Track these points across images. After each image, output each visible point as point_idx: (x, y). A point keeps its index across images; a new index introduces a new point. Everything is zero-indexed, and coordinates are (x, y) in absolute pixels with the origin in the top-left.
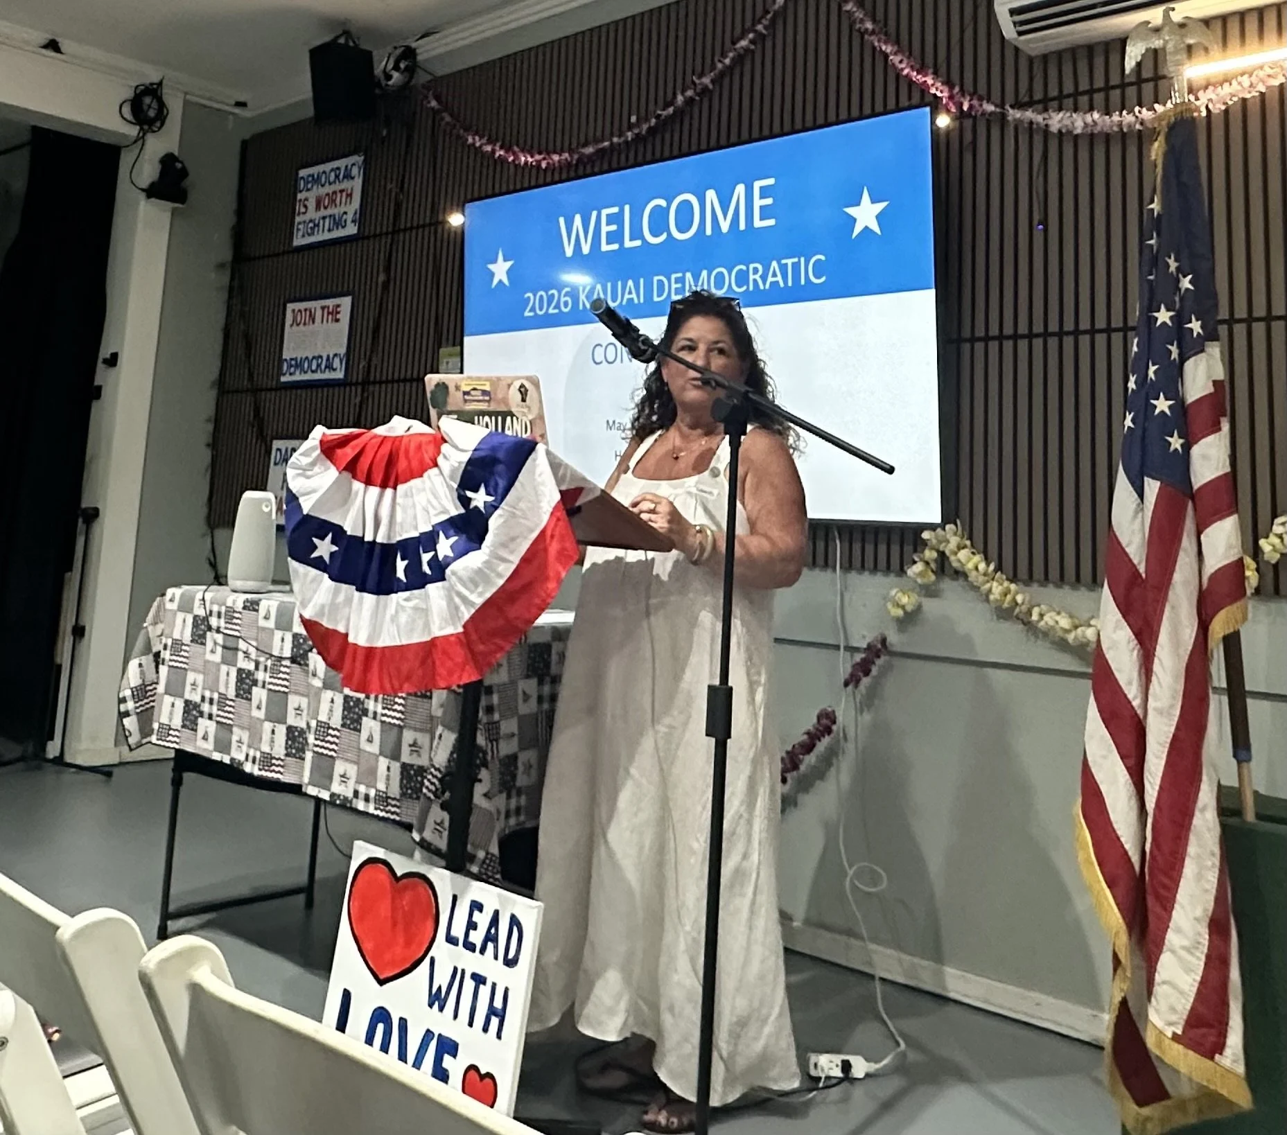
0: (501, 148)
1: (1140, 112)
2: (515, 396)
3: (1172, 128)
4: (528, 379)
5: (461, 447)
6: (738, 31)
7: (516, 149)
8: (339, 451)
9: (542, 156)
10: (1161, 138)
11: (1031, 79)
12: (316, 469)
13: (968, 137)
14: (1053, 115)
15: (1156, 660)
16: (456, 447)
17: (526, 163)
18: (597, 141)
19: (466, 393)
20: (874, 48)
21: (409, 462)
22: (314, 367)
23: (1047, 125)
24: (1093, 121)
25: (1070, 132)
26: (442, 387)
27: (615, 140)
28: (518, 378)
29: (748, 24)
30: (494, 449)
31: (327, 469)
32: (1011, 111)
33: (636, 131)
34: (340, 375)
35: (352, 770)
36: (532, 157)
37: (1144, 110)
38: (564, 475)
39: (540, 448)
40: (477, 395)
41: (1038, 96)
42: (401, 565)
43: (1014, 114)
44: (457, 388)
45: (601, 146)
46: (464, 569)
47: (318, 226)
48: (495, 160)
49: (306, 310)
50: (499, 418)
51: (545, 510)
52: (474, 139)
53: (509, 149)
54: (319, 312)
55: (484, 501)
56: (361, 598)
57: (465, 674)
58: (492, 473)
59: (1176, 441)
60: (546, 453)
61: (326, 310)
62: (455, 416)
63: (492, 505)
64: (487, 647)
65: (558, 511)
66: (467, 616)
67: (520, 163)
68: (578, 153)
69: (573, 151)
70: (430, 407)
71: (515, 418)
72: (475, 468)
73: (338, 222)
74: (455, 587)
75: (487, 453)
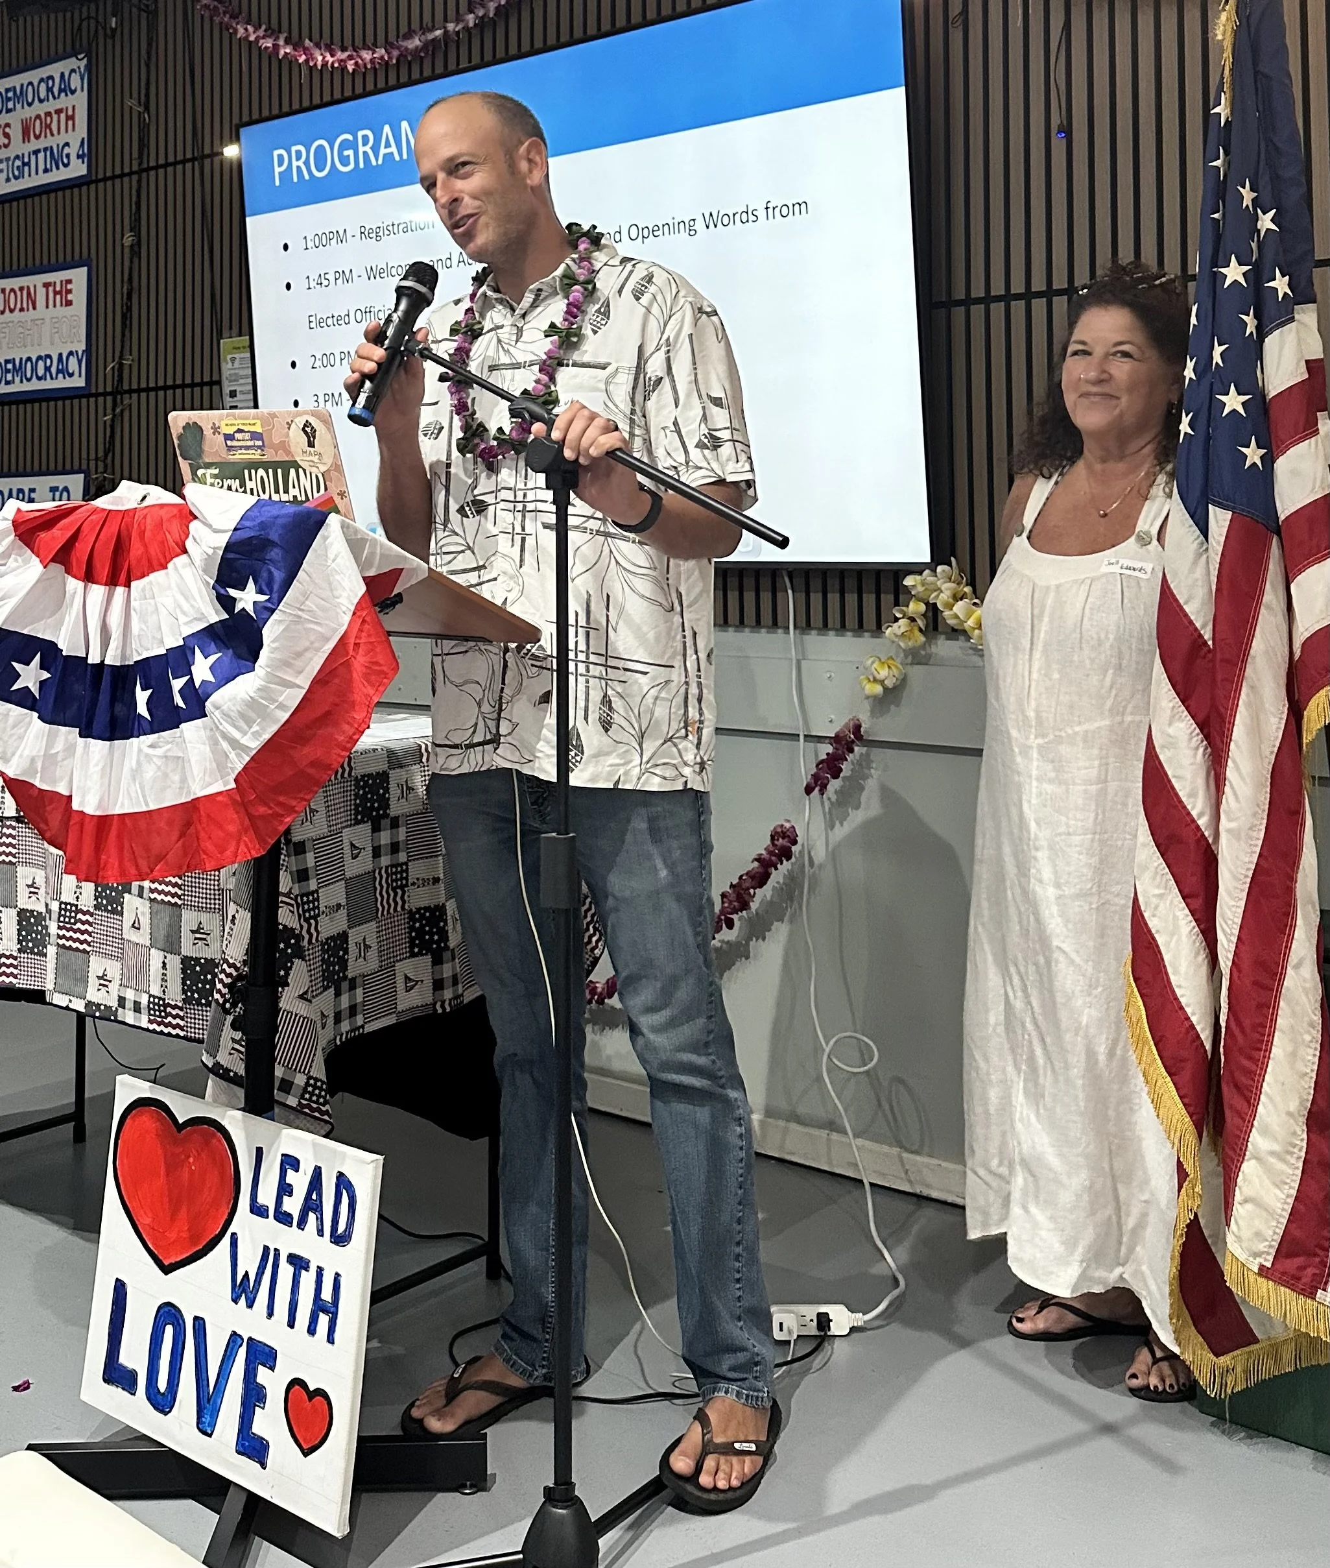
0: (287, 41)
2: (298, 439)
4: (315, 412)
5: (215, 526)
7: (307, 43)
8: (43, 535)
9: (347, 54)
12: (11, 563)
13: (956, 6)
15: (1230, 763)
16: (210, 526)
17: (325, 64)
18: (425, 30)
19: (228, 437)
21: (146, 546)
22: (41, 372)
26: (194, 429)
27: (451, 26)
28: (299, 414)
30: (263, 526)
31: (26, 562)
33: (481, 13)
34: (79, 382)
35: (113, 970)
36: (332, 56)
38: (372, 554)
39: (333, 520)
42: (142, 697)
44: (216, 430)
45: (430, 36)
46: (230, 700)
47: (28, 164)
48: (280, 61)
49: (21, 289)
50: (279, 471)
51: (344, 609)
52: (246, 29)
53: (297, 45)
54: (41, 292)
55: (255, 603)
56: (86, 746)
57: (242, 848)
58: (263, 561)
59: (1254, 453)
60: (342, 527)
61: (51, 289)
62: (216, 471)
63: (266, 608)
64: (270, 808)
65: (363, 609)
66: (239, 767)
67: (315, 65)
68: (398, 48)
69: (392, 45)
70: (180, 458)
71: (301, 470)
72: (237, 556)
73: (57, 159)
74: (221, 728)
75: (253, 533)
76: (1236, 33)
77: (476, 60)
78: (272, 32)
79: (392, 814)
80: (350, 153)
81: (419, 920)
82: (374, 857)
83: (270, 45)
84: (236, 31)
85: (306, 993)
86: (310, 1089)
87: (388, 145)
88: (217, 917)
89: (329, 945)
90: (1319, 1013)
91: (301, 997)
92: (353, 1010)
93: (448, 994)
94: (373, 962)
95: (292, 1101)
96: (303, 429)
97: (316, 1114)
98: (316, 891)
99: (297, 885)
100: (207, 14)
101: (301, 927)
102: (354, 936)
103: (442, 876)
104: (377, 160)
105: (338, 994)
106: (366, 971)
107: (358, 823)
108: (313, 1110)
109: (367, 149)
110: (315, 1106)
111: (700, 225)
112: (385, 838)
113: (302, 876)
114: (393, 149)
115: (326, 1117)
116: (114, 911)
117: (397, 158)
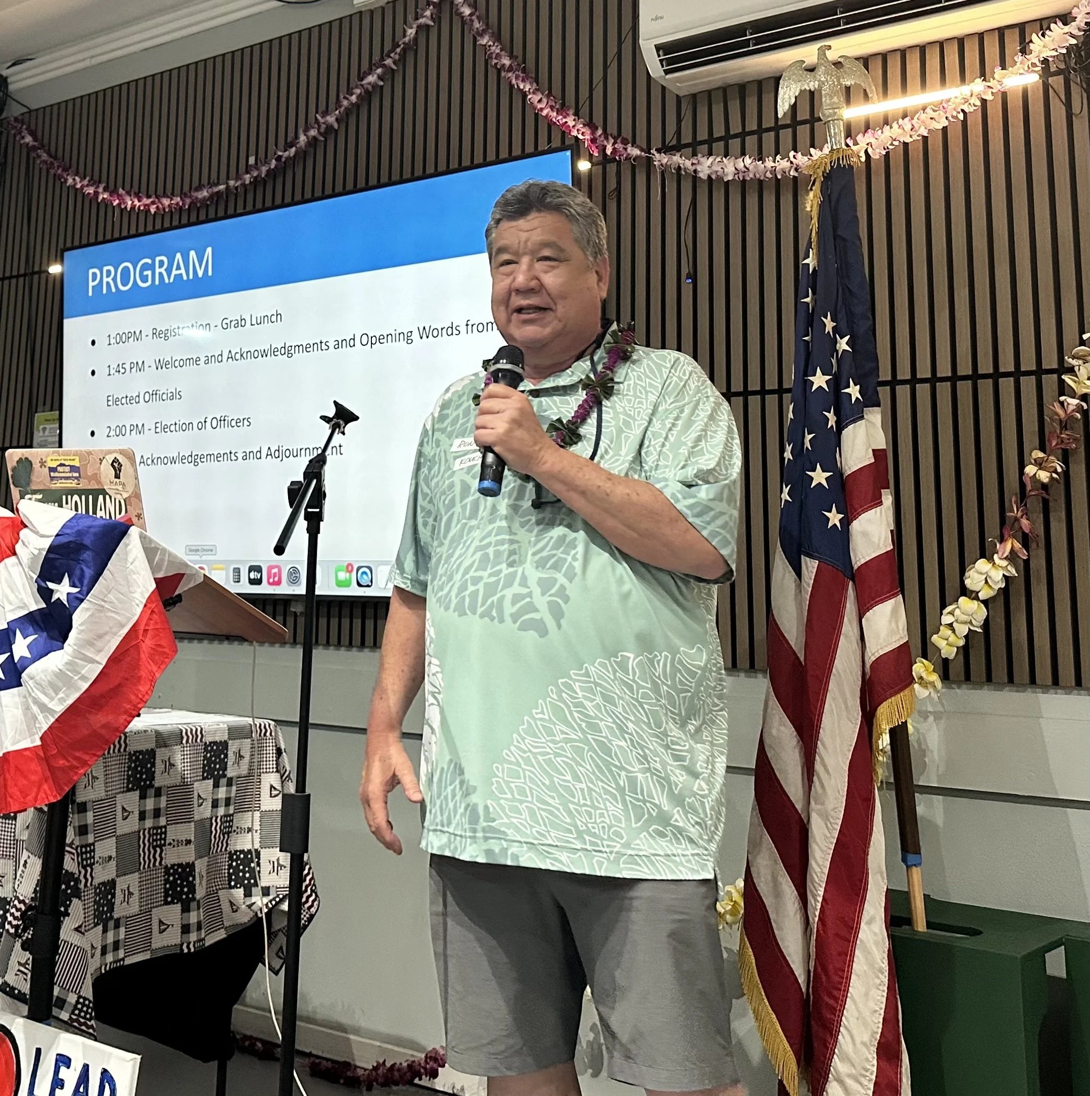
0: (105, 189)
1: (794, 157)
2: (107, 471)
3: (827, 177)
4: (122, 452)
5: (41, 532)
6: (365, 66)
7: (121, 191)
9: (151, 200)
10: (818, 185)
11: (679, 121)
13: (612, 184)
14: (703, 160)
15: (817, 757)
16: (36, 533)
17: (133, 207)
18: (211, 185)
19: (52, 470)
20: (512, 86)
23: (695, 171)
24: (745, 166)
25: (720, 179)
26: (26, 464)
27: (232, 183)
28: (110, 452)
29: (376, 57)
30: (79, 533)
32: (657, 155)
33: (255, 174)
36: (139, 201)
37: (799, 155)
38: (162, 560)
39: (134, 531)
40: (64, 472)
41: (687, 138)
43: (661, 159)
44: (43, 463)
45: (216, 189)
46: (42, 672)
48: (98, 204)
50: (91, 497)
51: (137, 602)
52: (74, 180)
53: (113, 192)
55: (68, 594)
57: (42, 795)
58: (78, 561)
59: (835, 516)
60: (140, 537)
62: (40, 497)
63: (77, 598)
64: (68, 761)
65: (153, 602)
66: (45, 727)
67: (126, 207)
68: (190, 197)
69: (186, 195)
70: (12, 486)
71: (107, 497)
72: (57, 556)
74: (33, 694)
75: (71, 539)
76: (821, 206)
77: (249, 207)
78: (94, 182)
79: (157, 785)
80: (149, 273)
81: (173, 875)
82: (140, 820)
83: (91, 191)
84: (66, 180)
85: (80, 926)
86: (79, 1006)
87: (178, 268)
88: (11, 863)
89: (100, 890)
90: (886, 962)
91: (77, 929)
92: (116, 946)
93: (193, 937)
94: (134, 907)
95: (64, 1016)
96: (112, 465)
97: (83, 1028)
98: (93, 844)
99: (78, 838)
100: (44, 167)
101: (80, 872)
102: (121, 884)
103: (193, 839)
104: (169, 278)
105: (105, 931)
106: (128, 913)
107: (129, 790)
108: (81, 1024)
109: (163, 270)
110: (82, 1020)
111: (415, 336)
112: (150, 804)
113: (83, 830)
114: (183, 271)
115: (91, 1031)
117: (185, 278)
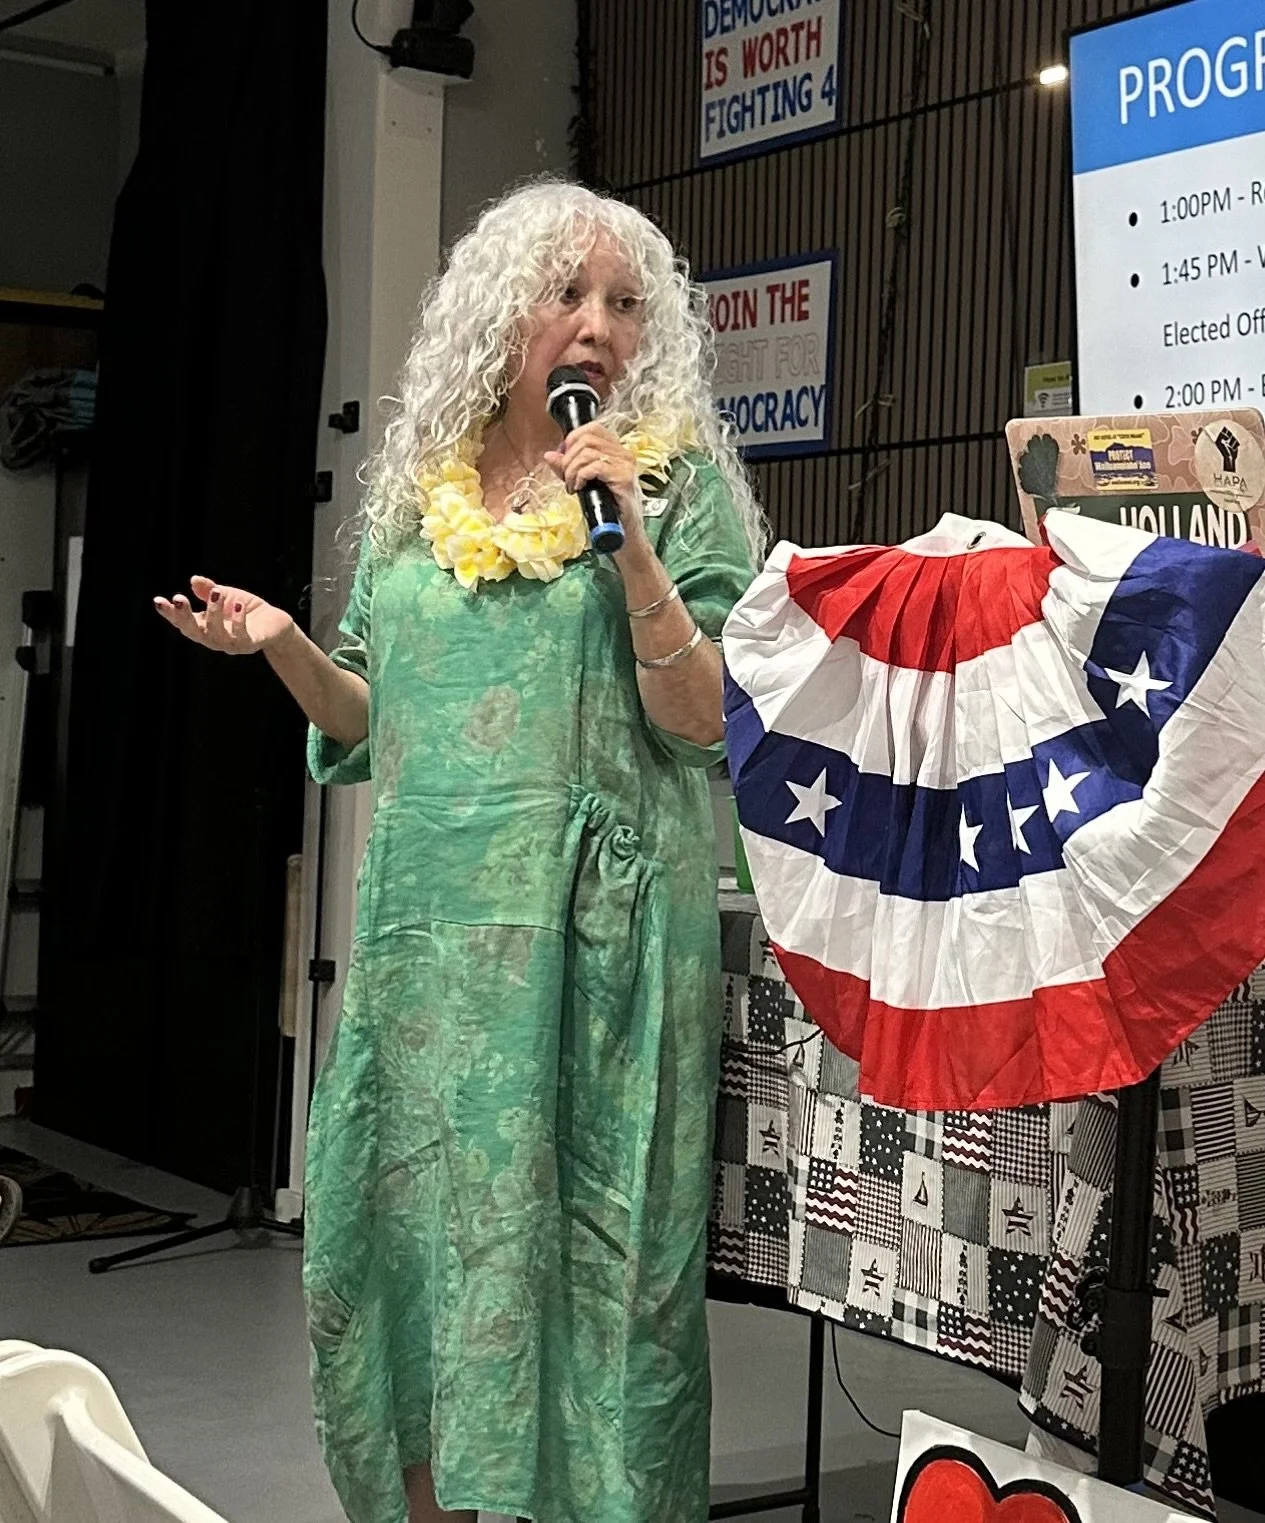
2: (1206, 456)
4: (1237, 418)
5: (1094, 572)
8: (829, 594)
12: (784, 636)
16: (1084, 574)
19: (1097, 457)
21: (981, 611)
22: (760, 418)
26: (1045, 445)
28: (1215, 418)
30: (1167, 574)
31: (809, 634)
34: (814, 433)
35: (887, 1262)
40: (1123, 461)
42: (968, 835)
44: (1079, 445)
46: (1104, 840)
47: (751, 109)
49: (736, 295)
50: (1176, 509)
54: (764, 299)
55: (1149, 692)
56: (890, 907)
57: (1108, 1068)
58: (1166, 628)
61: (778, 295)
62: (1082, 509)
63: (1166, 700)
64: (1157, 1009)
66: (1112, 944)
70: (1020, 491)
71: (1210, 508)
72: (1127, 620)
73: (793, 99)
74: (1086, 882)
75: (1151, 585)
80: (1242, 66)
85: (1178, 1316)
86: (1182, 1461)
88: (1044, 1193)
89: (1212, 1251)
91: (1175, 1322)
92: (1245, 1355)
95: (1156, 1476)
96: (1218, 443)
98: (1195, 1167)
101: (1172, 1217)
102: (1249, 1243)
105: (1223, 1327)
107: (1257, 1071)
108: (1186, 1494)
110: (1189, 1487)
116: (888, 1176)
